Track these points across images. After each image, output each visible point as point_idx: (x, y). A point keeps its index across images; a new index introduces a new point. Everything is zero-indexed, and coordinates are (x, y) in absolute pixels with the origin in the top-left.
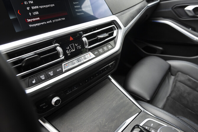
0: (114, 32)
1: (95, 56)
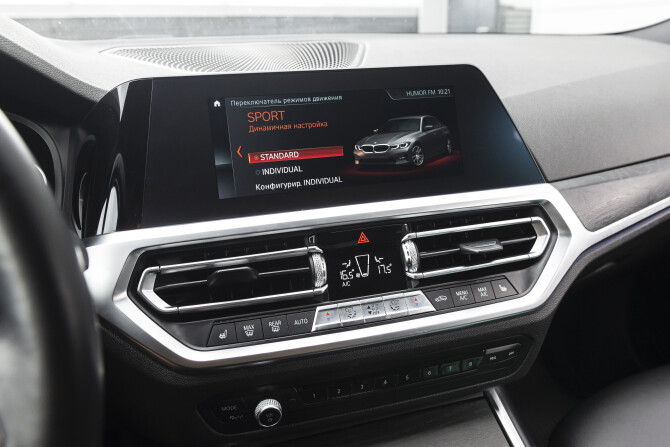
0: (535, 240)
1: (431, 308)
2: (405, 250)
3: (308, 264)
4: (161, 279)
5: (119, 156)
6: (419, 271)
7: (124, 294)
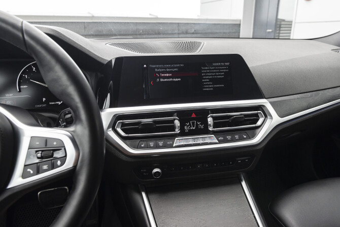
0: (259, 119)
1: (217, 141)
2: (209, 120)
3: (173, 123)
4: (123, 125)
5: (111, 82)
6: (213, 128)
7: (111, 129)
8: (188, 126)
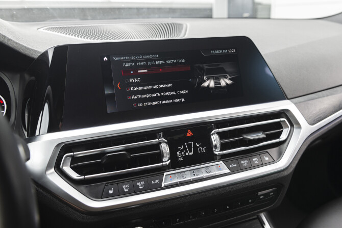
0: (282, 131)
1: (228, 171)
2: (213, 139)
3: (159, 149)
4: (74, 160)
5: (49, 86)
6: (221, 151)
7: (53, 170)
8: (182, 151)
